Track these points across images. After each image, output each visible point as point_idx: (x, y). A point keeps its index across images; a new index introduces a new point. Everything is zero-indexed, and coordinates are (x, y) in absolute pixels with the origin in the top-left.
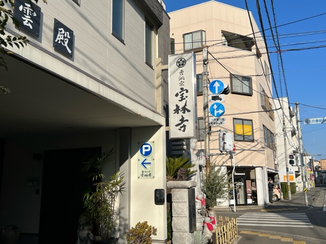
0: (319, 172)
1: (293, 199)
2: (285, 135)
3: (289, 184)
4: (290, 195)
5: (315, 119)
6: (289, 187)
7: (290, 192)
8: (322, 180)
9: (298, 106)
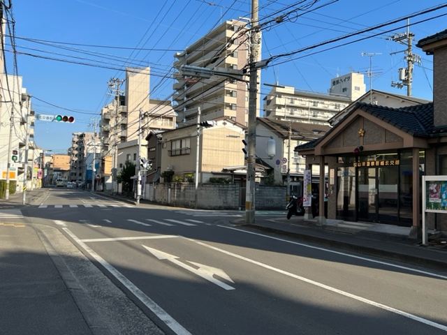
0: (49, 169)
1: (10, 199)
2: (12, 125)
3: (8, 182)
4: (7, 194)
5: (46, 116)
6: (8, 185)
7: (8, 191)
8: (51, 180)
9: (30, 99)
